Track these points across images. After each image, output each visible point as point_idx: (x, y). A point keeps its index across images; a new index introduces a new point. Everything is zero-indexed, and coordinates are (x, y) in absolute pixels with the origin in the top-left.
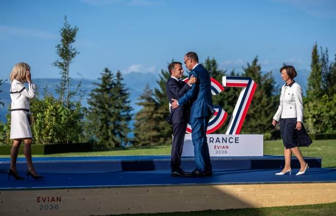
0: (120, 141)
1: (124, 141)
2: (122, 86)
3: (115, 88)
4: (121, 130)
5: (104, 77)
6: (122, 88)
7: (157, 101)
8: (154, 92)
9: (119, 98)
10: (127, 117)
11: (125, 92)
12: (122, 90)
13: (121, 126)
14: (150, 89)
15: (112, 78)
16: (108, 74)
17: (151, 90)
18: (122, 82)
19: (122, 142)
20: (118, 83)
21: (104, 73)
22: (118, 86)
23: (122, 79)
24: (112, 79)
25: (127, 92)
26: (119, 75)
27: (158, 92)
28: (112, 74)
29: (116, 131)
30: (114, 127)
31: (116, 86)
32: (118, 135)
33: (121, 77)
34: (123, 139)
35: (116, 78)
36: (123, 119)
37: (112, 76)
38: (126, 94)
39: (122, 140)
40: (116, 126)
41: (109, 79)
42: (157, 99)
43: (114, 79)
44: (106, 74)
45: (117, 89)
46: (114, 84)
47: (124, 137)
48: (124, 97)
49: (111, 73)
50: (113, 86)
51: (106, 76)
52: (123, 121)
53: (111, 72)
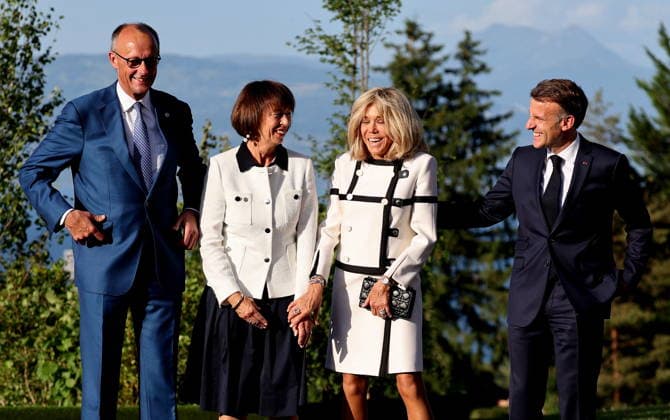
0: (474, 348)
1: (492, 346)
2: (483, 101)
3: (451, 108)
4: (479, 298)
5: (399, 58)
6: (482, 109)
7: (641, 170)
8: (625, 127)
9: (469, 155)
10: (507, 238)
11: (496, 128)
12: (480, 120)
13: (480, 282)
14: (611, 112)
15: (437, 63)
16: (418, 45)
17: (616, 120)
18: (481, 82)
19: (481, 353)
20: (464, 84)
21: (402, 40)
22: (466, 98)
23: (483, 68)
24: (439, 70)
25: (506, 127)
26: (467, 50)
27: (643, 129)
28: (437, 49)
29: (454, 304)
30: (448, 284)
31: (455, 103)
32: (462, 323)
33: (478, 60)
34: (488, 338)
35: (457, 64)
36: (486, 251)
37: (436, 56)
38: (499, 138)
39: (480, 341)
40: (455, 279)
41: (424, 70)
42: (640, 160)
43: (447, 70)
44: (408, 48)
45: (459, 114)
46: (448, 92)
47: (493, 330)
48: (491, 149)
49: (434, 42)
50: (442, 100)
51: (408, 56)
52: (490, 256)
53: (430, 35)
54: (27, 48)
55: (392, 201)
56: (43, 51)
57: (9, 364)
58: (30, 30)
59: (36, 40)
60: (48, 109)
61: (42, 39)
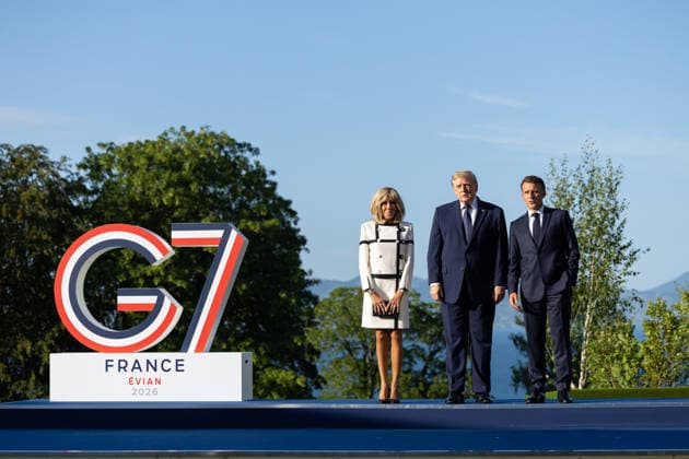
54: (613, 219)
55: (401, 242)
56: (621, 219)
57: (603, 370)
58: (614, 210)
59: (617, 215)
60: (625, 247)
61: (621, 215)
